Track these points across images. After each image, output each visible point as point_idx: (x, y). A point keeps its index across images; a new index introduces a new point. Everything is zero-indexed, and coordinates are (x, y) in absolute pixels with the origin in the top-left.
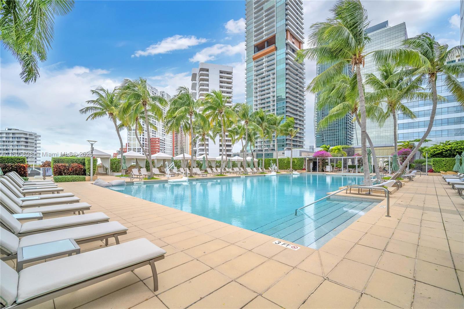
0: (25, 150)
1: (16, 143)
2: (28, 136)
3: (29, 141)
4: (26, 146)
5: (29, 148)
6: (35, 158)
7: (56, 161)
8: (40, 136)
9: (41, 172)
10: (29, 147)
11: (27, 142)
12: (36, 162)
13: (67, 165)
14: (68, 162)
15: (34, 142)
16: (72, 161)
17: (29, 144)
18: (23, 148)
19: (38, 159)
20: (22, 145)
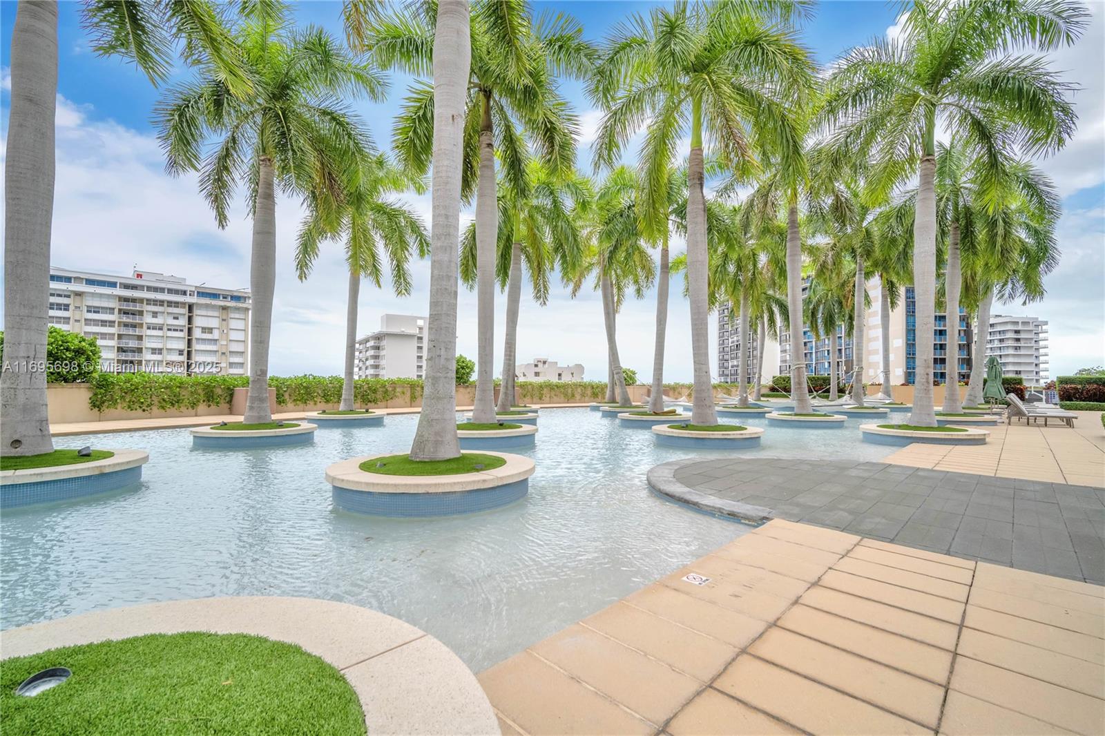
0: (1014, 355)
1: (996, 344)
2: (1020, 327)
3: (1022, 336)
4: (1016, 348)
5: (1022, 352)
6: (1037, 373)
7: (1063, 381)
8: (1046, 323)
9: (1044, 397)
10: (1022, 350)
11: (1018, 340)
12: (1037, 381)
13: (1079, 387)
14: (1081, 383)
15: (1032, 339)
16: (1089, 381)
17: (1022, 344)
18: (1011, 352)
19: (1041, 374)
20: (1008, 347)
